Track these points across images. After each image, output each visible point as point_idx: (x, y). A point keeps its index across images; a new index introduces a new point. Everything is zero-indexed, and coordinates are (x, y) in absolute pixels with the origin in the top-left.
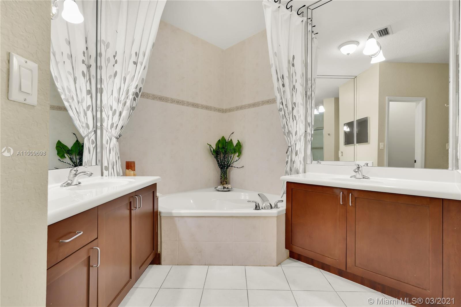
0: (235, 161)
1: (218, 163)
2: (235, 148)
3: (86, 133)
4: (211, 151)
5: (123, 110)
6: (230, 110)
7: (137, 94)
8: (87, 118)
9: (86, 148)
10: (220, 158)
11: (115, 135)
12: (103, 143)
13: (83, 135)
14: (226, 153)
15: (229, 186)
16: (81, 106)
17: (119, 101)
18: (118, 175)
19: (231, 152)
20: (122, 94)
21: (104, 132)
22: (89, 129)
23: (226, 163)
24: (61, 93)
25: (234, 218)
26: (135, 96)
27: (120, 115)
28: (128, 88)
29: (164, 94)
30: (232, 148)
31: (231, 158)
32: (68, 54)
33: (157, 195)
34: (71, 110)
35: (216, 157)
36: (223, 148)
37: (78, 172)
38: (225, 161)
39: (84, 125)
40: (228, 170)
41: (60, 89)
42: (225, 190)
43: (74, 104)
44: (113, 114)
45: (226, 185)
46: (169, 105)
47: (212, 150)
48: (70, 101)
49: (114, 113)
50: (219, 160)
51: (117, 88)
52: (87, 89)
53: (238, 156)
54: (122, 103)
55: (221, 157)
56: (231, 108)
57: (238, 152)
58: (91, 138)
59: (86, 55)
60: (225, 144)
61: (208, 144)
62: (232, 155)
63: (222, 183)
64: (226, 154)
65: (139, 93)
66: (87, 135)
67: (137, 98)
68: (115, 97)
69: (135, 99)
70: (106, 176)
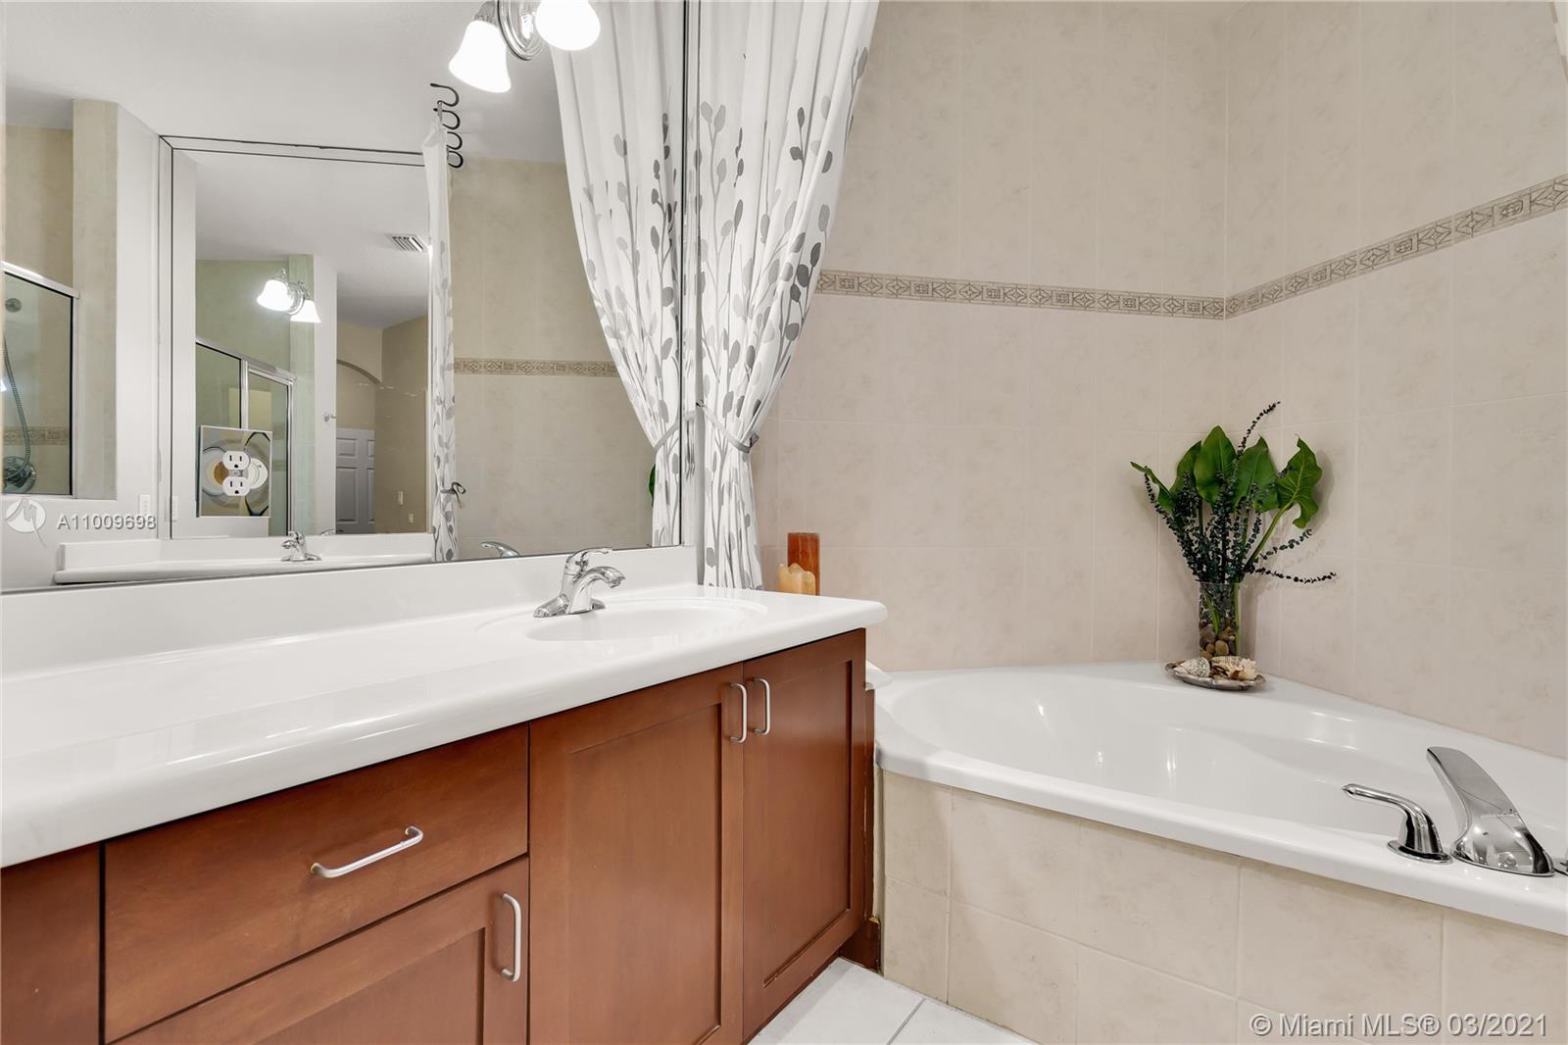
0: (1282, 548)
1: (1189, 554)
2: (1280, 481)
3: (659, 436)
4: (1153, 496)
5: (759, 339)
6: (1256, 299)
7: (803, 274)
8: (662, 383)
9: (660, 485)
10: (1201, 528)
11: (737, 438)
12: (706, 466)
13: (654, 443)
14: (1231, 505)
15: (1247, 667)
16: (649, 345)
17: (747, 310)
18: (746, 582)
19: (1260, 502)
20: (757, 285)
21: (709, 425)
22: (667, 421)
23: (1229, 552)
24: (599, 312)
25: (1243, 870)
26: (797, 283)
27: (751, 362)
28: (773, 256)
29: (936, 272)
30: (1266, 480)
31: (1256, 530)
32: (620, 184)
33: (867, 680)
34: (623, 362)
35: (1178, 525)
36: (1218, 481)
37: (587, 569)
38: (1226, 542)
39: (656, 409)
40: (1242, 587)
41: (599, 301)
42: (1222, 681)
43: (632, 345)
44: (729, 359)
45: (1231, 658)
46: (958, 311)
47: (1156, 488)
48: (624, 333)
49: (733, 360)
50: (1192, 537)
51: (743, 266)
52: (664, 287)
53: (1301, 522)
54: (755, 317)
55: (1205, 526)
56: (1263, 287)
57: (1300, 499)
58: (671, 449)
59: (661, 172)
60: (1224, 464)
61: (1134, 465)
62: (1267, 518)
63: (1207, 646)
64: (1231, 511)
65: (809, 266)
66: (663, 442)
67: (803, 290)
68: (737, 296)
69: (795, 294)
70: (711, 585)
